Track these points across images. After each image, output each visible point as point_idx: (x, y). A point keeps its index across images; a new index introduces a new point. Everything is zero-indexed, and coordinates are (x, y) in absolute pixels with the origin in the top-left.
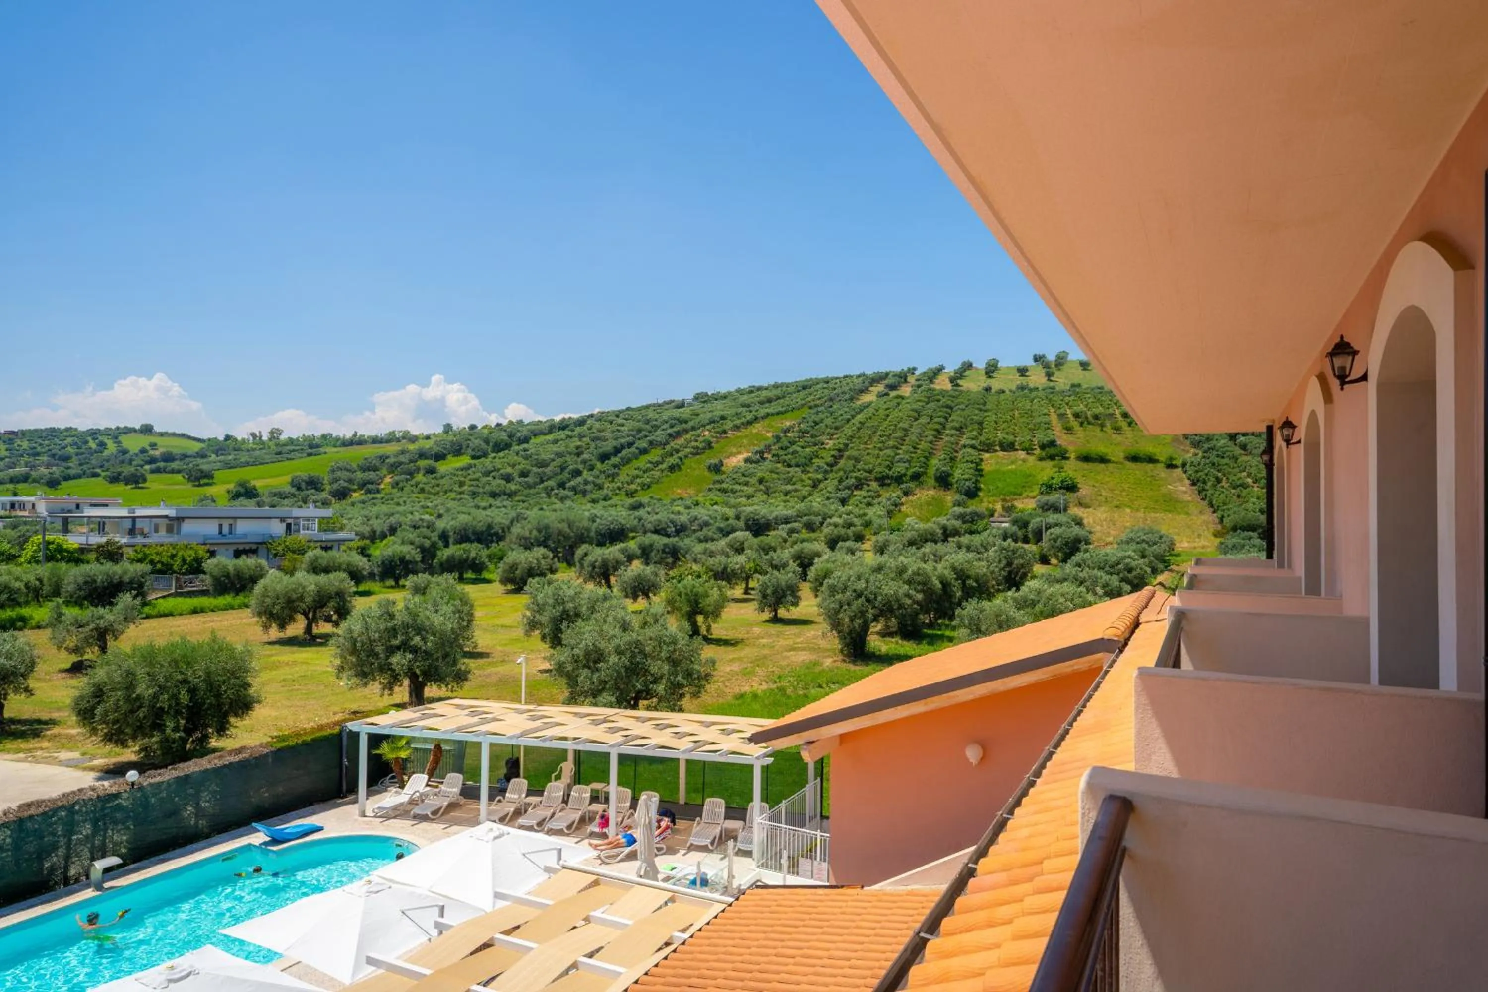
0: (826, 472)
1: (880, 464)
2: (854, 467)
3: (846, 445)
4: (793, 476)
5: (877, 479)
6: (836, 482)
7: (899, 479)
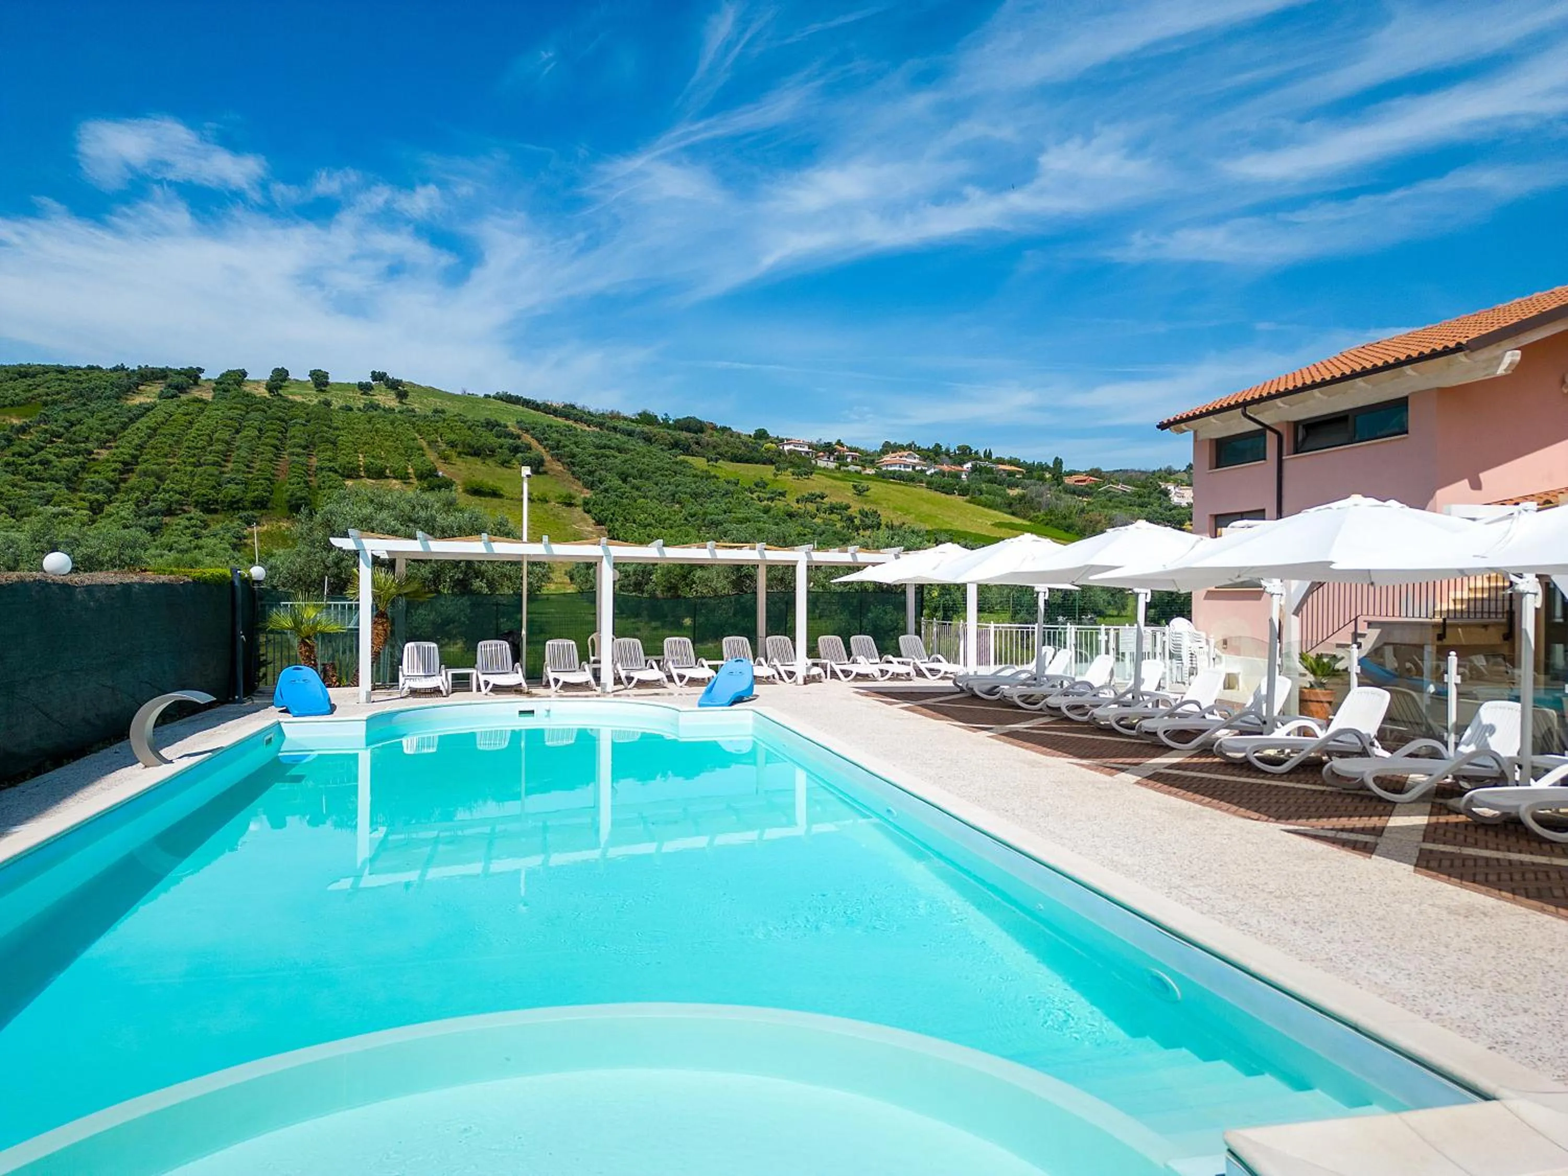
0: (107, 491)
1: (199, 484)
2: (158, 488)
3: (135, 457)
4: (54, 495)
5: (197, 504)
6: (131, 506)
7: (234, 506)
